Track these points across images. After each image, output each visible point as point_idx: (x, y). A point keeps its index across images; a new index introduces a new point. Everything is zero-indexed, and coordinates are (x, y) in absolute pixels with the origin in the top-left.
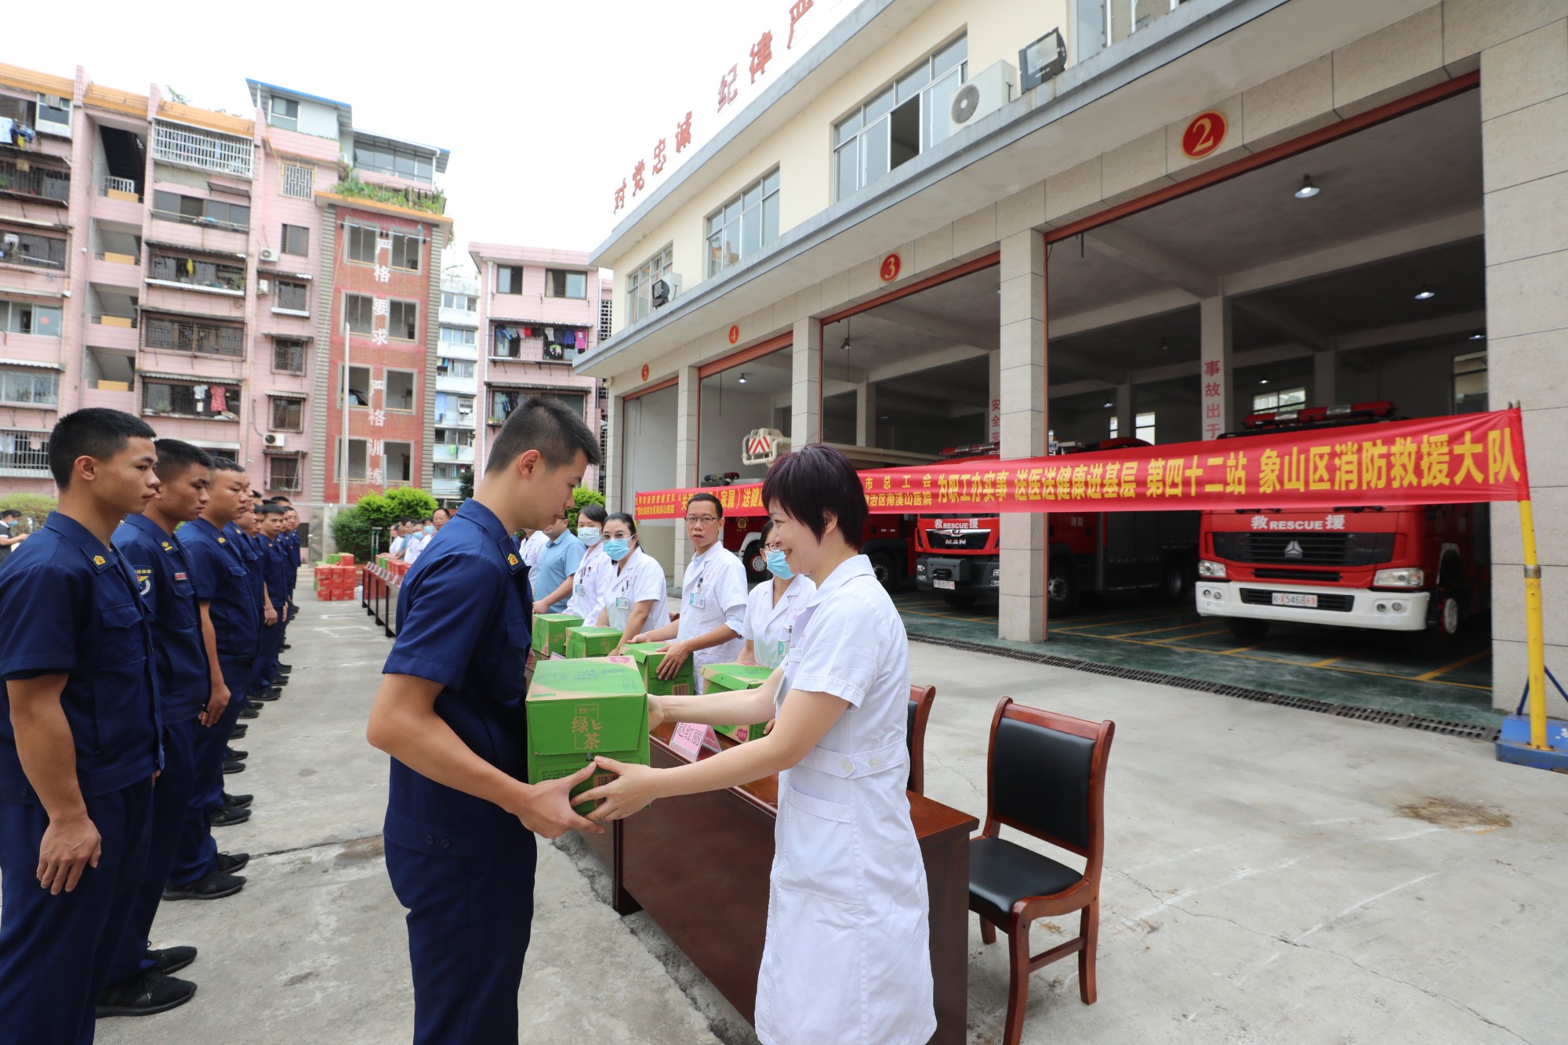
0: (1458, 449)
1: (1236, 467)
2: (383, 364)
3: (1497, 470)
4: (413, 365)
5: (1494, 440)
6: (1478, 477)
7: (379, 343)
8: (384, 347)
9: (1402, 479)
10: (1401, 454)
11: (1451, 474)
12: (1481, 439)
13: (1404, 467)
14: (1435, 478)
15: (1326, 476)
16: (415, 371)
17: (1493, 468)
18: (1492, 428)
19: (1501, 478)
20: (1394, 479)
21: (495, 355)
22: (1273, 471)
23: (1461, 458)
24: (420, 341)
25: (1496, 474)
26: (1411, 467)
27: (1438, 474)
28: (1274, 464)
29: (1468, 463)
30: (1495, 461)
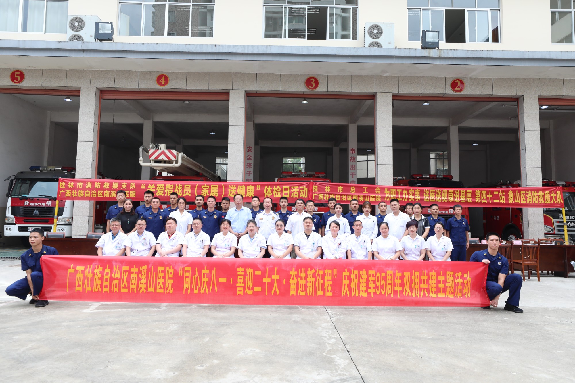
1: (502, 195)
5: (558, 194)
6: (556, 202)
9: (541, 201)
10: (541, 195)
11: (551, 201)
12: (555, 193)
14: (548, 201)
15: (525, 200)
17: (558, 200)
18: (557, 191)
19: (560, 202)
22: (512, 197)
23: (552, 197)
26: (543, 198)
28: (512, 195)
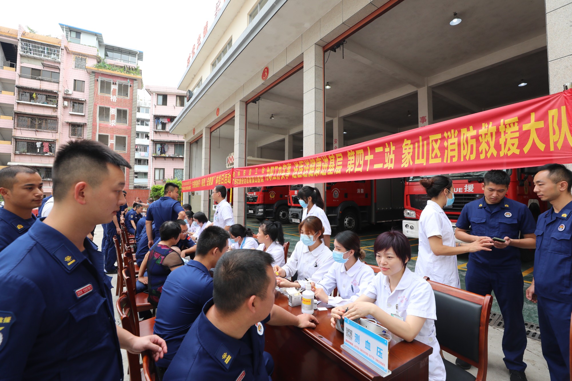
0: (526, 127)
1: (390, 152)
2: (114, 133)
3: (555, 141)
4: (126, 133)
5: (553, 117)
6: (541, 146)
7: (112, 125)
8: (115, 127)
9: (486, 152)
10: (486, 134)
11: (521, 146)
12: (544, 117)
13: (488, 143)
14: (509, 149)
15: (439, 154)
16: (127, 136)
17: (552, 138)
18: (551, 108)
19: (559, 145)
20: (482, 153)
21: (156, 129)
22: (409, 153)
23: (528, 132)
24: (129, 124)
25: (555, 143)
26: (492, 144)
27: (511, 147)
28: (410, 148)
29: (533, 136)
30: (554, 133)
